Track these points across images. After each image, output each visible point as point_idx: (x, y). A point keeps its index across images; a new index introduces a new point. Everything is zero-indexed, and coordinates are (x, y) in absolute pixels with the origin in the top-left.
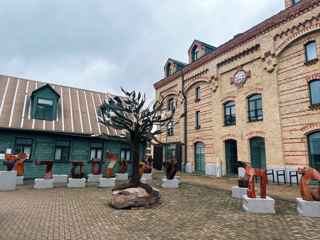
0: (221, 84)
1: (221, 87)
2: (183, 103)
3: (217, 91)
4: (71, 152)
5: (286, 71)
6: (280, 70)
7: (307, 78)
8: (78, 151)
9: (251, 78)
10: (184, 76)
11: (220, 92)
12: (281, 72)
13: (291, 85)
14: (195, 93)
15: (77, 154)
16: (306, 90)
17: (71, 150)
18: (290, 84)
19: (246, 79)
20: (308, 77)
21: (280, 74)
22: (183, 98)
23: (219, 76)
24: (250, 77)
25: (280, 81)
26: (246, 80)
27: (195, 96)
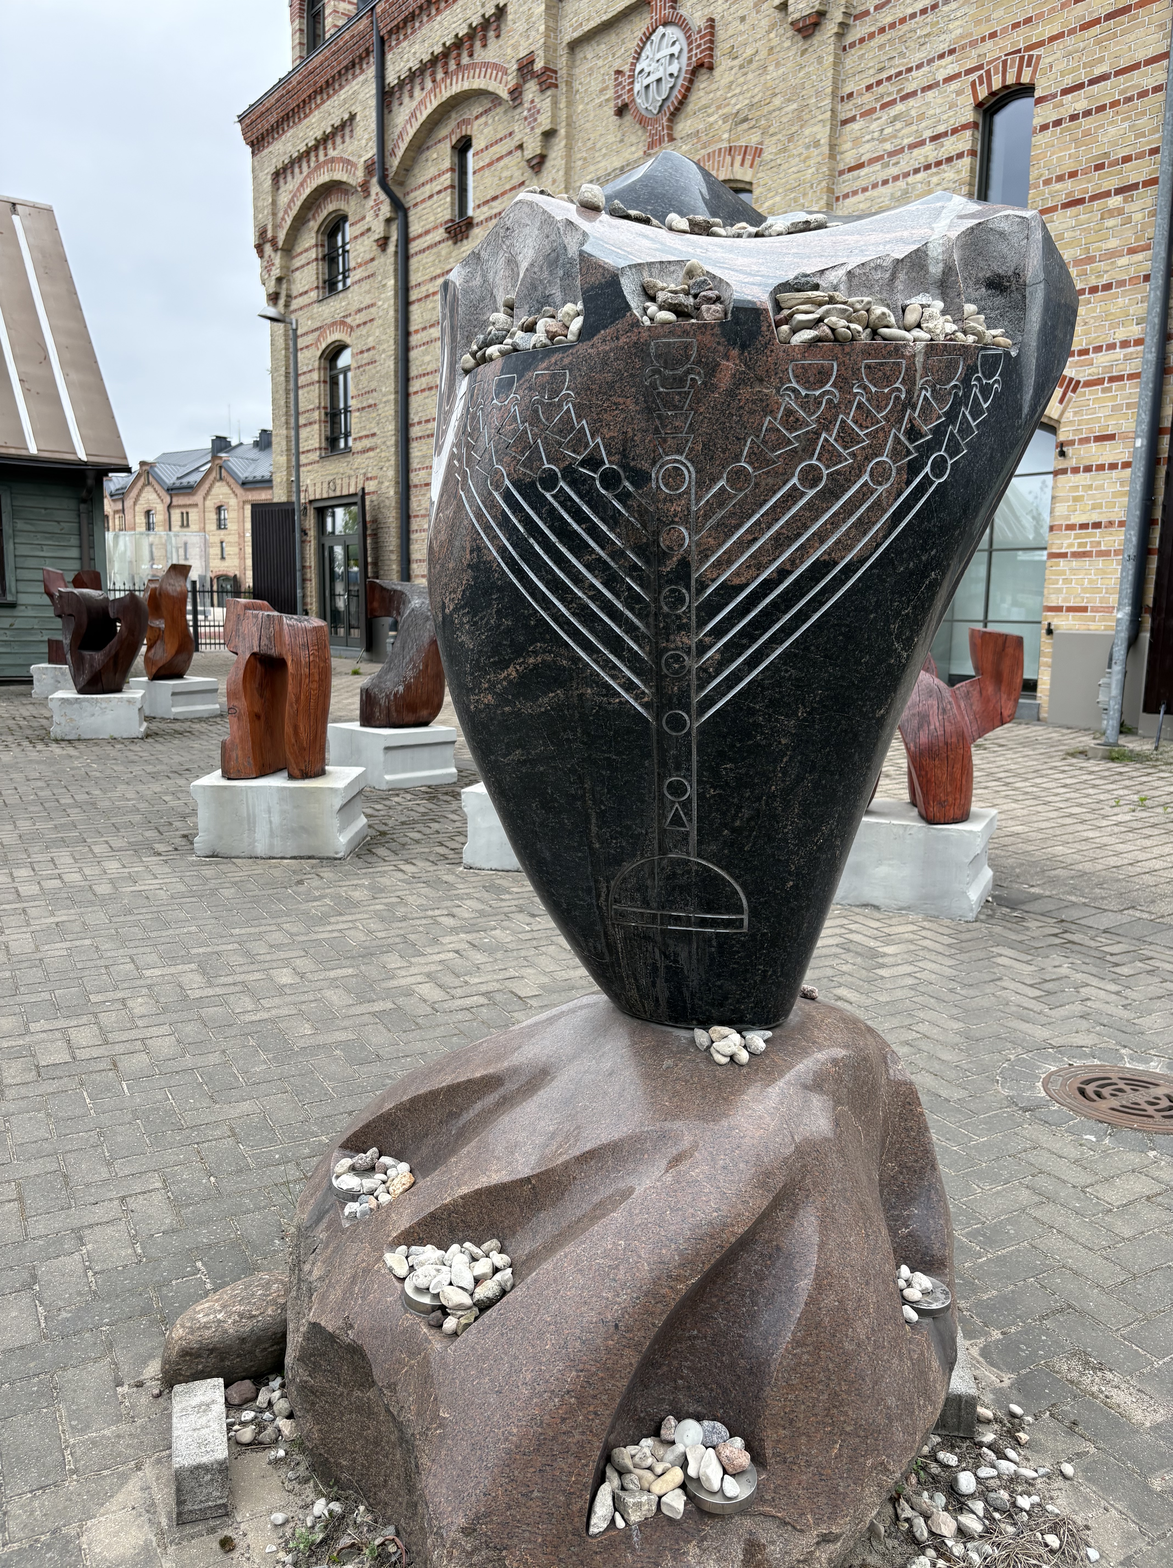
0: (569, 117)
1: (569, 137)
2: (391, 248)
3: (549, 164)
5: (882, 30)
6: (856, 17)
7: (974, 76)
9: (717, 72)
10: (389, 56)
11: (561, 173)
12: (859, 30)
13: (898, 125)
14: (447, 179)
16: (960, 156)
18: (896, 118)
19: (691, 81)
20: (980, 67)
21: (852, 45)
22: (386, 210)
23: (562, 63)
24: (711, 68)
25: (851, 95)
26: (688, 89)
27: (447, 198)
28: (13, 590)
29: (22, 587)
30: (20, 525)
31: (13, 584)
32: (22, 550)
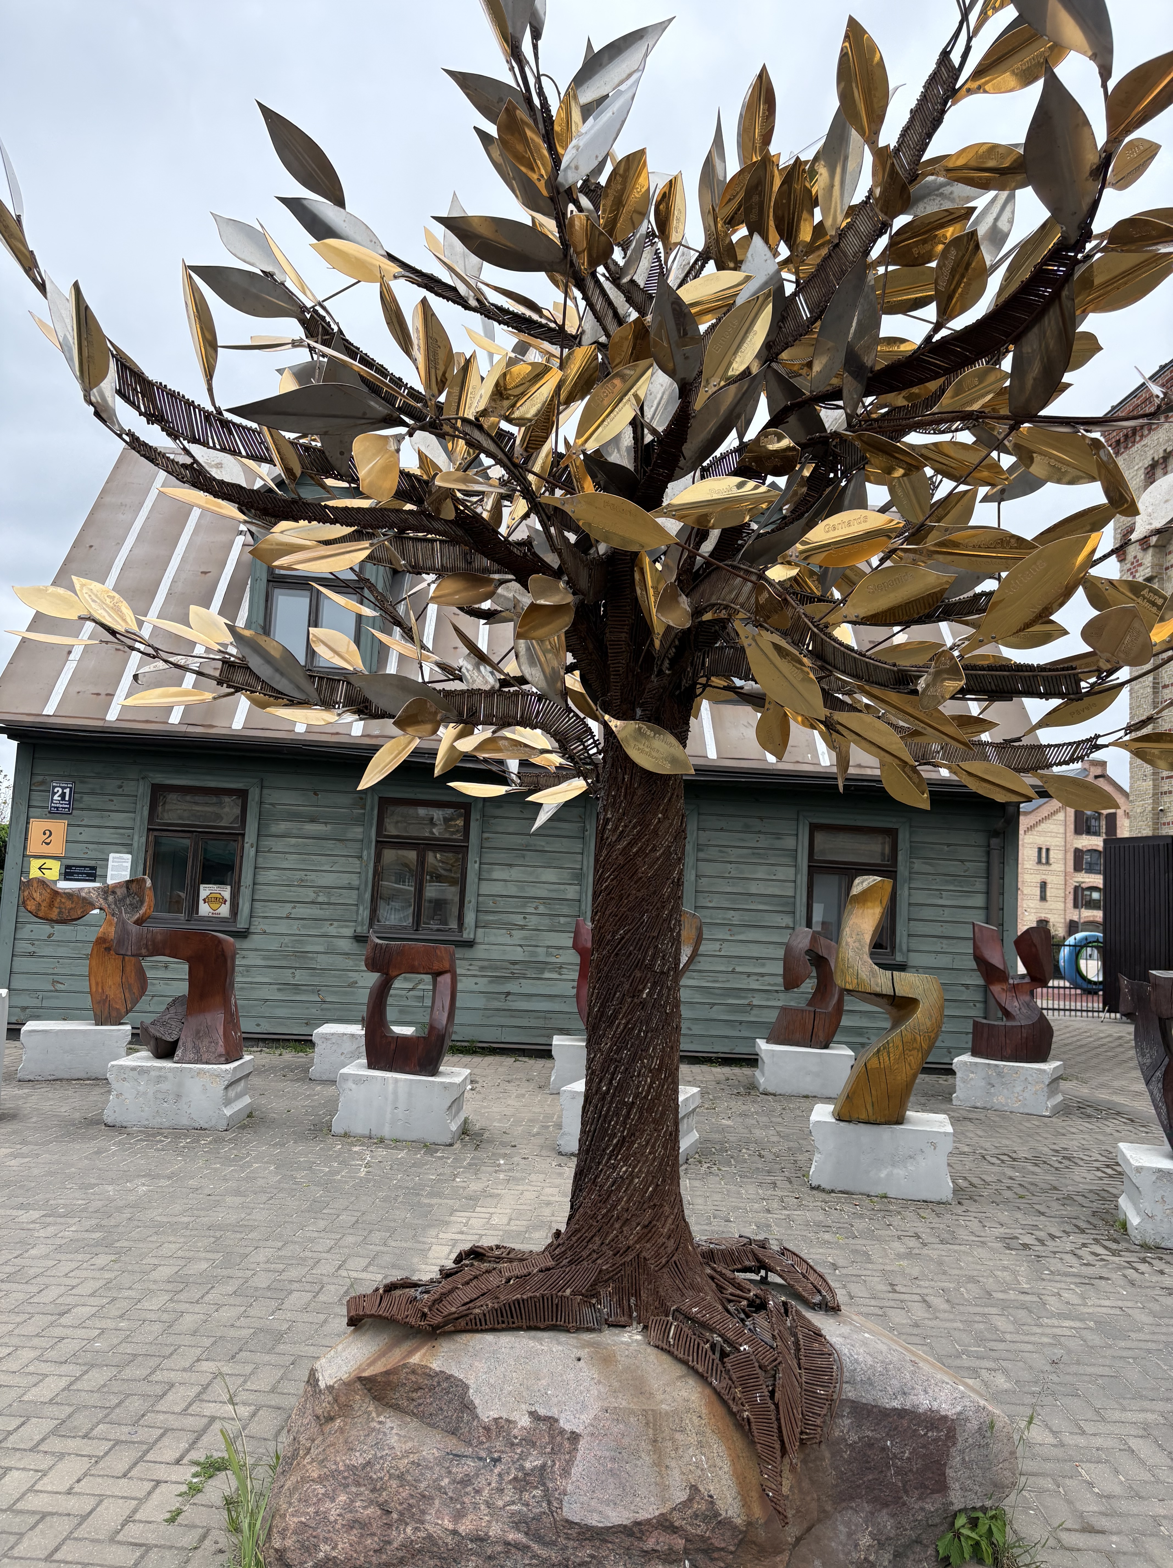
4: (471, 877)
8: (515, 873)
15: (512, 890)
17: (473, 867)
28: (905, 948)
29: (915, 943)
30: (918, 865)
31: (905, 940)
32: (919, 897)
